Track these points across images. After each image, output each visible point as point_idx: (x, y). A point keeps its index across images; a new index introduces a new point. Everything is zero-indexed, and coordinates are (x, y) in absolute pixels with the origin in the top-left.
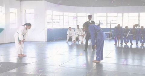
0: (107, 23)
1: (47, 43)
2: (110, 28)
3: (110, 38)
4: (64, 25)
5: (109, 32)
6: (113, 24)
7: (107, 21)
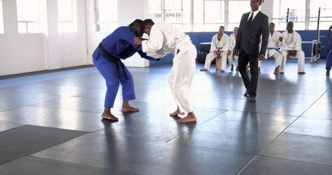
0: (308, 18)
1: (148, 70)
2: (316, 29)
3: (315, 58)
4: (193, 24)
5: (314, 42)
6: (326, 19)
7: (308, 11)
